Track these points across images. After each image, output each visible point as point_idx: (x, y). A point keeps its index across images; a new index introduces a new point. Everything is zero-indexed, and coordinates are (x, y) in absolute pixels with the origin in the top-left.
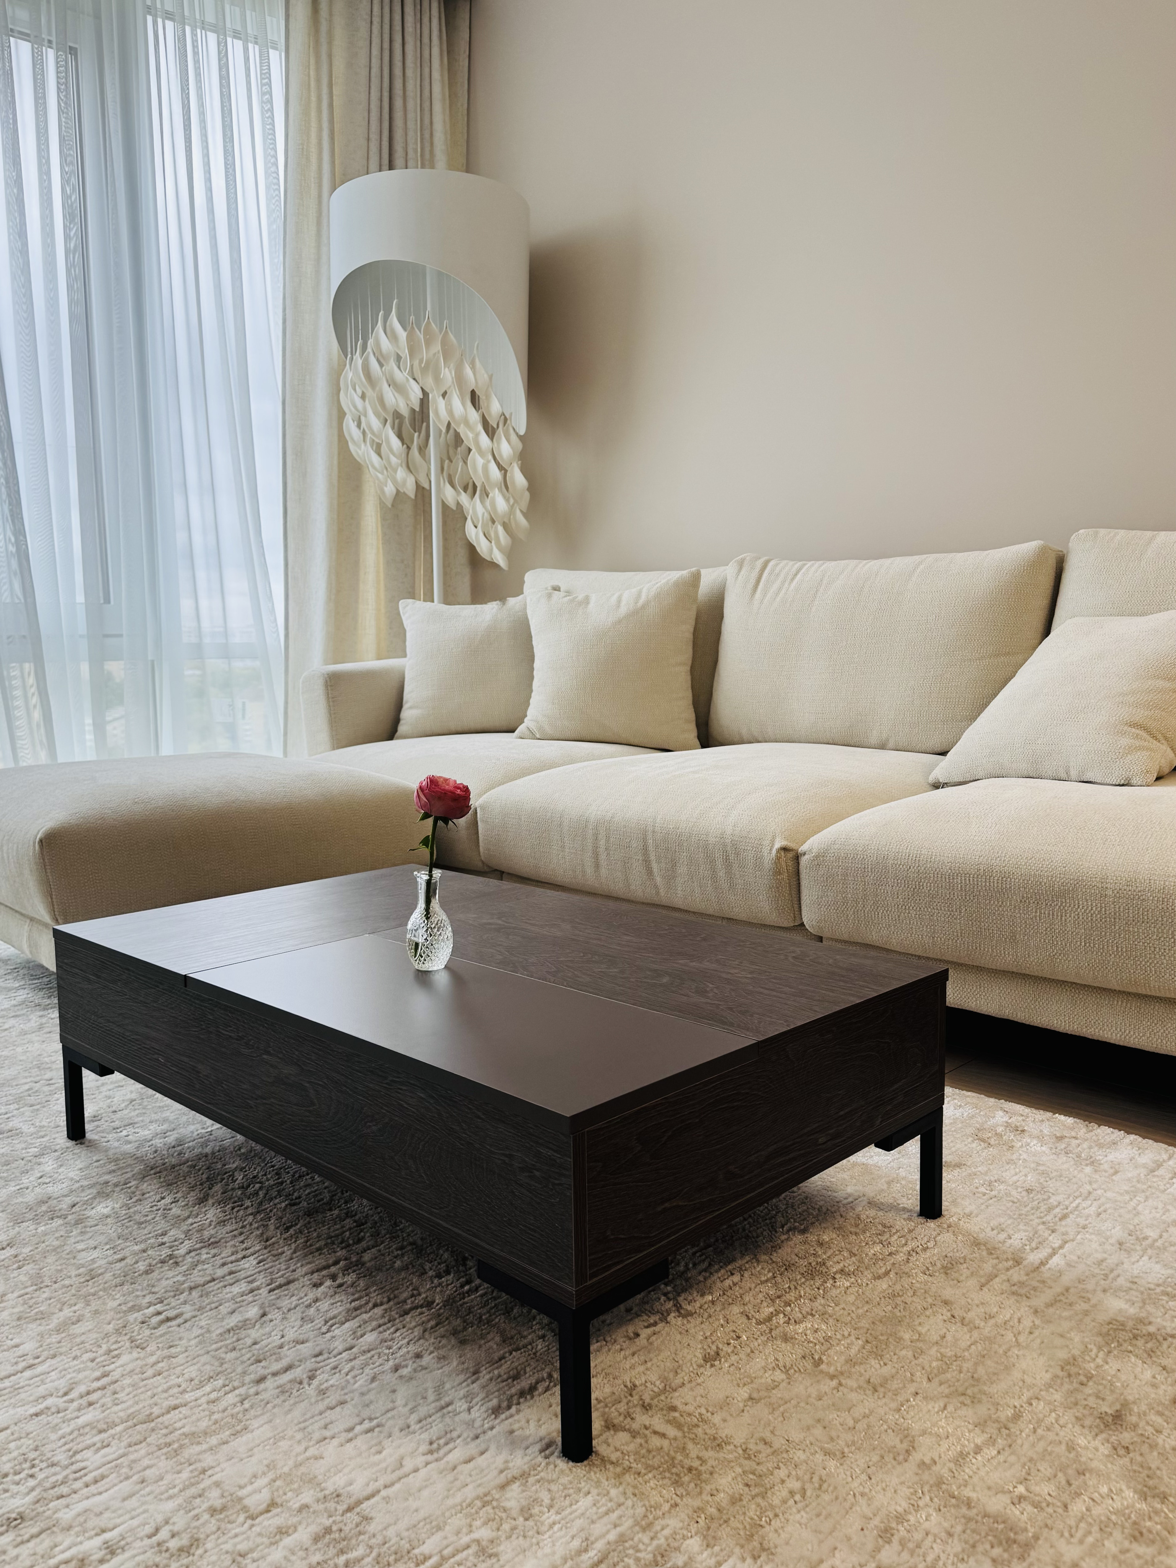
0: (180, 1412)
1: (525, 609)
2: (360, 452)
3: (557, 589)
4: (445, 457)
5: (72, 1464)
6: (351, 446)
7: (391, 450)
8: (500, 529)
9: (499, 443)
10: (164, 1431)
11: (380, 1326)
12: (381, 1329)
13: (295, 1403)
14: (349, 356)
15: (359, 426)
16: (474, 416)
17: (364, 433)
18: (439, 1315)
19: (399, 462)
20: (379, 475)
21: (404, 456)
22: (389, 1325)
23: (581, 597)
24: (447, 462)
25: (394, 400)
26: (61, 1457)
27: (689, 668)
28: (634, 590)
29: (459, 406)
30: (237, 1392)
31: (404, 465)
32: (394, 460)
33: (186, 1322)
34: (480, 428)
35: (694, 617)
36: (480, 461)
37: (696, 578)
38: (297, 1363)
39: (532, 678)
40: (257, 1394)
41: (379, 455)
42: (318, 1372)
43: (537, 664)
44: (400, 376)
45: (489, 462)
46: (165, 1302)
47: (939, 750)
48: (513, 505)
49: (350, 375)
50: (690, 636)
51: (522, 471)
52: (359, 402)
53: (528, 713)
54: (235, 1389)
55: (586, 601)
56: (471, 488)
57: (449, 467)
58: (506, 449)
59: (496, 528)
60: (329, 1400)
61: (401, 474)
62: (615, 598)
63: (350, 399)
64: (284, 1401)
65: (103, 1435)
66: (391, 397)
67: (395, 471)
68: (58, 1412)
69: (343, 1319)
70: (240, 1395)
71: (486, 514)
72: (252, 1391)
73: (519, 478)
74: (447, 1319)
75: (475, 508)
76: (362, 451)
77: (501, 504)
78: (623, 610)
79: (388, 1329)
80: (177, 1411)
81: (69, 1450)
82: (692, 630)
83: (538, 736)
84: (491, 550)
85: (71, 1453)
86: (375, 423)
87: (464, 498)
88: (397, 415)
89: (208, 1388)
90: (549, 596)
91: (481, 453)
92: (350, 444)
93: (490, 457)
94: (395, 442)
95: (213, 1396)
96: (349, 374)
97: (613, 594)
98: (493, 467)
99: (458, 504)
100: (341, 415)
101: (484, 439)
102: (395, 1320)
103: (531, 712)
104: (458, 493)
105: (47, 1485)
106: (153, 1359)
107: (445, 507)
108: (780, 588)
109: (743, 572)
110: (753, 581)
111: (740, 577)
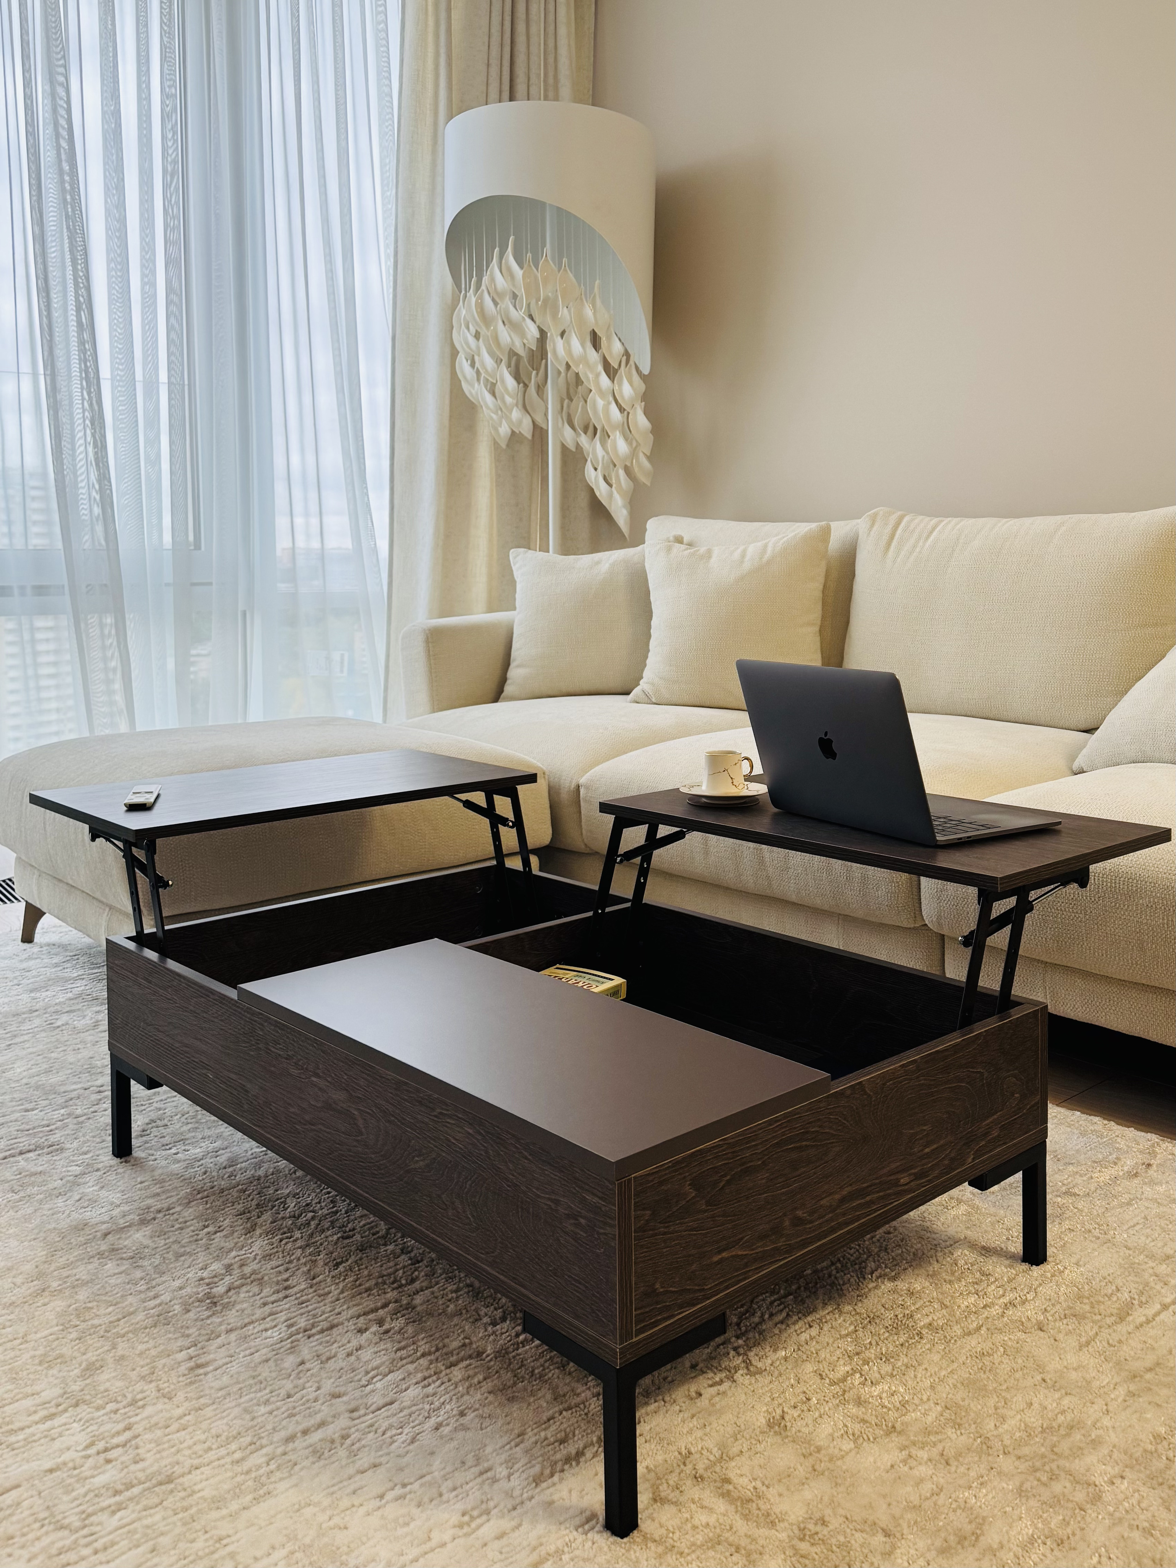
0: (202, 1473)
1: (644, 561)
2: (473, 392)
3: (679, 540)
4: (565, 396)
5: (85, 1527)
6: (464, 385)
7: (506, 389)
8: (622, 473)
9: (620, 384)
10: (182, 1494)
11: (425, 1379)
12: (426, 1382)
13: (325, 1466)
14: (463, 292)
15: (473, 365)
16: (593, 356)
17: (478, 373)
18: (489, 1368)
19: (515, 402)
20: (494, 416)
21: (520, 395)
22: (434, 1378)
23: (703, 550)
24: (566, 401)
25: (509, 339)
26: (73, 1520)
27: (818, 629)
28: (760, 544)
29: (577, 346)
30: (264, 1451)
31: (520, 406)
32: (509, 400)
33: (216, 1369)
34: (600, 368)
35: (823, 574)
36: (600, 403)
37: (826, 532)
38: (330, 1419)
39: (649, 636)
40: (285, 1454)
41: (493, 394)
42: (353, 1430)
43: (654, 623)
44: (514, 314)
45: (609, 403)
46: (199, 1345)
47: (1083, 727)
48: (636, 447)
49: (464, 312)
50: (818, 594)
51: (645, 414)
52: (471, 340)
53: (644, 675)
54: (262, 1447)
55: (709, 554)
56: (591, 430)
57: (569, 406)
58: (628, 390)
59: (617, 472)
60: (360, 1462)
61: (516, 414)
62: (739, 551)
63: (463, 338)
64: (314, 1463)
65: (118, 1498)
66: (505, 335)
67: (511, 411)
68: (75, 1469)
69: (387, 1370)
70: (267, 1455)
71: (606, 457)
72: (279, 1451)
73: (641, 421)
74: (497, 1372)
75: (595, 450)
76: (476, 391)
77: (622, 446)
78: (747, 565)
79: (434, 1382)
80: (198, 1472)
81: (84, 1512)
82: (821, 587)
83: (654, 700)
84: (611, 496)
85: (84, 1516)
86: (489, 362)
87: (584, 440)
88: (512, 353)
89: (233, 1446)
90: (669, 549)
91: (602, 394)
92: (463, 384)
93: (611, 399)
94: (511, 382)
95: (238, 1455)
96: (462, 311)
97: (737, 548)
98: (614, 407)
99: (578, 446)
100: (454, 353)
101: (604, 379)
102: (441, 1372)
103: (647, 674)
104: (578, 435)
105: (54, 1551)
106: (179, 1411)
107: (564, 449)
108: (914, 547)
109: (875, 528)
110: (885, 538)
111: (872, 533)
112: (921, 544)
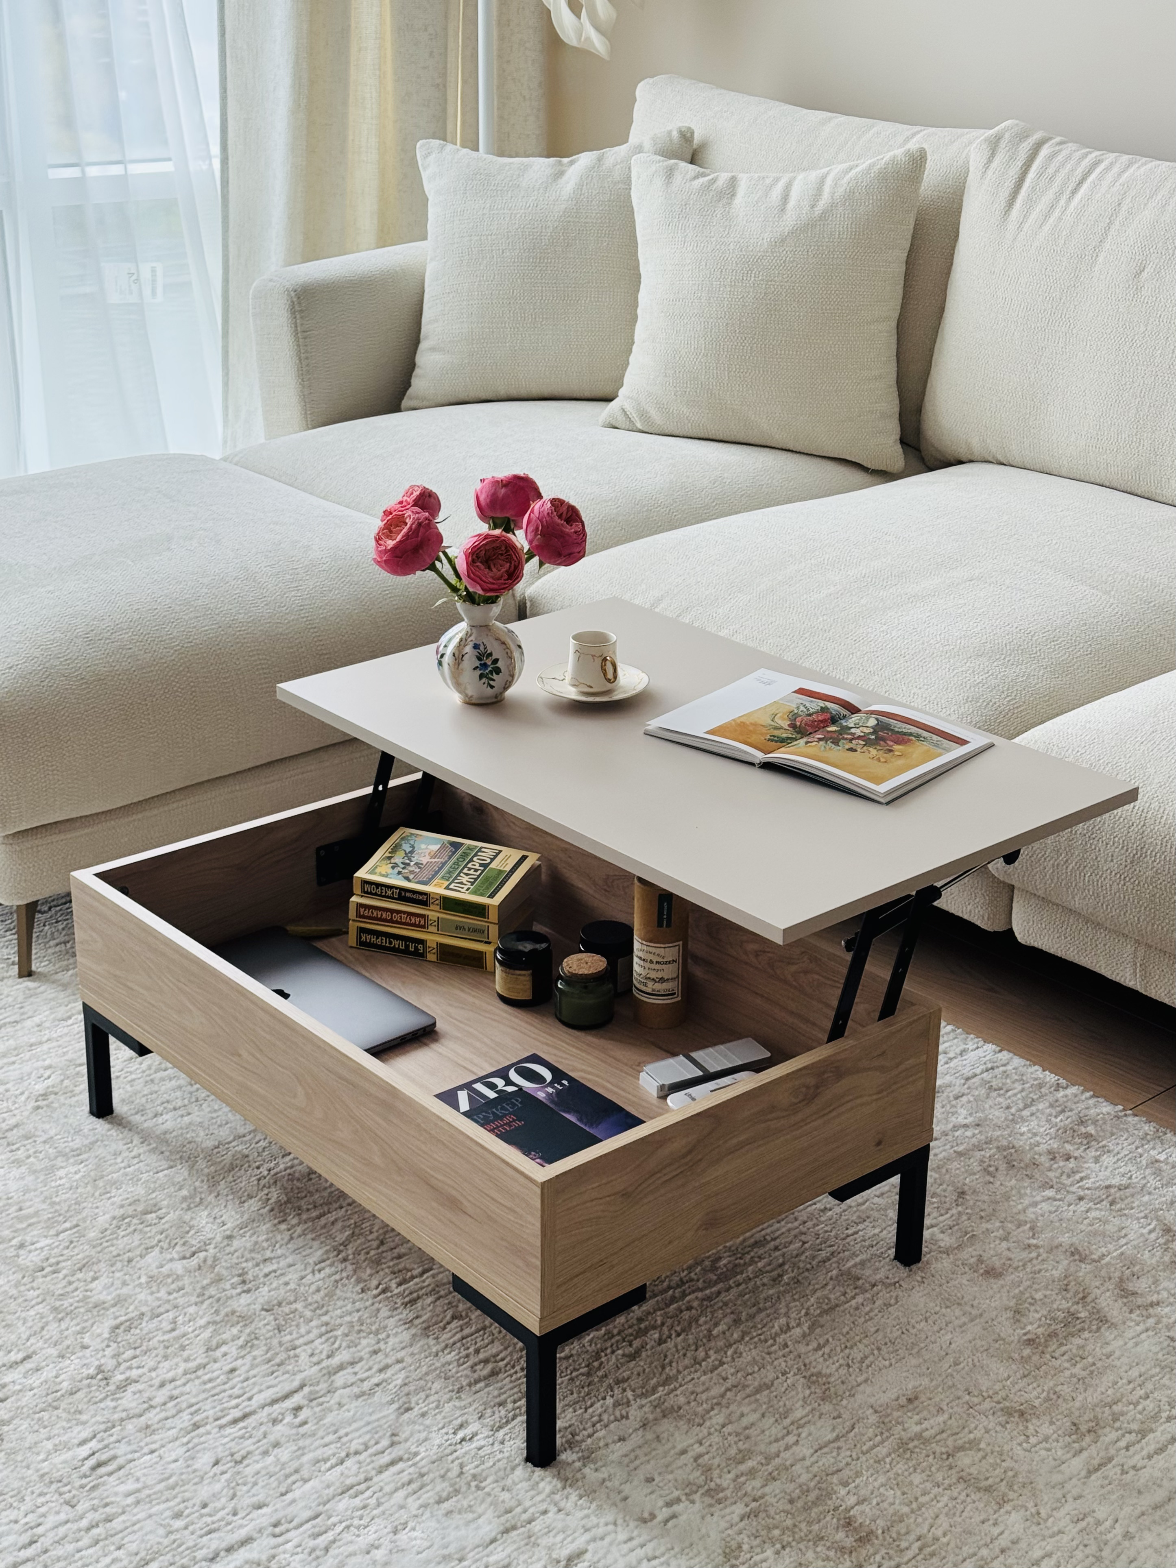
1: (628, 178)
3: (686, 137)
23: (723, 177)
27: (894, 324)
28: (813, 176)
37: (918, 161)
39: (634, 319)
43: (643, 296)
53: (626, 380)
55: (732, 188)
62: (780, 185)
78: (790, 220)
82: (904, 254)
83: (639, 426)
84: (579, 32)
97: (777, 180)
108: (1052, 207)
109: (994, 165)
110: (1009, 185)
111: (990, 172)
112: (1062, 202)
